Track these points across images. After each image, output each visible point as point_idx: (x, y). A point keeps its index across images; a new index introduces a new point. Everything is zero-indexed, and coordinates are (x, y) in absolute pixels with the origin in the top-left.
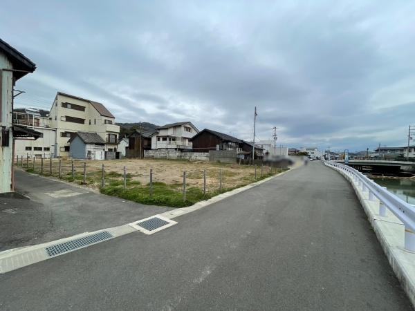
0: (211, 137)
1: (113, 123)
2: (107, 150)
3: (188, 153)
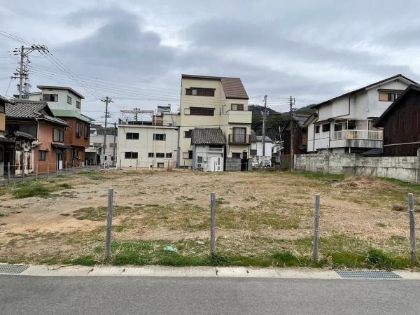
1: (246, 107)
2: (230, 155)
3: (369, 159)
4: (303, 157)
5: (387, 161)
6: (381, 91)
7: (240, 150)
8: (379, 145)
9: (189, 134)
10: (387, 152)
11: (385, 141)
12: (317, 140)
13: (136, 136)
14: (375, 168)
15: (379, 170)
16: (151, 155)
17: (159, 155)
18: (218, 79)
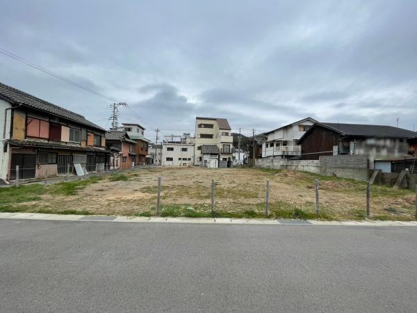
0: (324, 133)
1: (230, 134)
2: (221, 159)
3: (294, 161)
4: (260, 160)
5: (303, 162)
6: (300, 126)
7: (227, 157)
8: (299, 154)
9: (199, 148)
10: (303, 158)
11: (302, 152)
12: (267, 151)
13: (172, 149)
14: (297, 166)
15: (299, 167)
16: (180, 159)
17: (185, 159)
18: (215, 119)
